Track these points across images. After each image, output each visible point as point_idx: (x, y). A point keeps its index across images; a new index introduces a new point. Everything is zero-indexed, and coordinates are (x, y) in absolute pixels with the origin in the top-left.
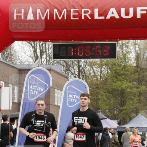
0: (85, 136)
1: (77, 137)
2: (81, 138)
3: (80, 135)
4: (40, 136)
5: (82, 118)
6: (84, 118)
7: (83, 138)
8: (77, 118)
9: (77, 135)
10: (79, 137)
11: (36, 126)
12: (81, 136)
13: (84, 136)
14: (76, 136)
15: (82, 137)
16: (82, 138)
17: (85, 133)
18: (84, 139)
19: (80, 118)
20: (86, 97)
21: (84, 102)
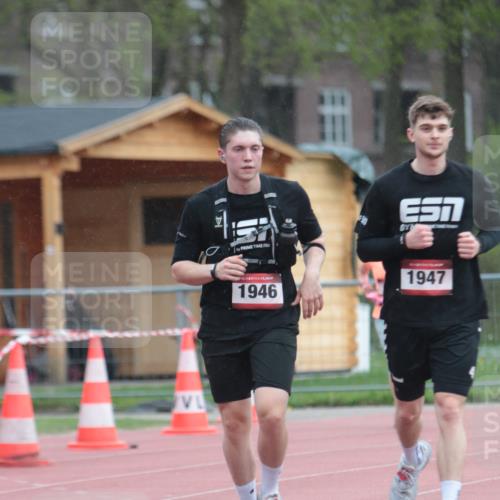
0: (449, 273)
1: (415, 279)
2: (433, 281)
3: (427, 272)
4: (259, 286)
5: (438, 201)
6: (448, 200)
7: (440, 282)
8: (416, 201)
9: (415, 272)
10: (423, 278)
11: (239, 246)
12: (432, 274)
13: (443, 273)
14: (411, 273)
15: (437, 276)
16: (437, 282)
17: (449, 262)
19: (427, 201)
20: (444, 120)
21: (440, 141)
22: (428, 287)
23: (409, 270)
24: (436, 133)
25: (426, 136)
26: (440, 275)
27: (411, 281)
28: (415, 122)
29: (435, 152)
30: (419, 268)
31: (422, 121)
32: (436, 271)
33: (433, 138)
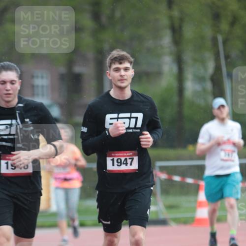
0: (136, 159)
2: (126, 164)
3: (123, 159)
5: (128, 115)
6: (134, 115)
7: (131, 164)
8: (115, 116)
9: (116, 159)
10: (120, 163)
12: (126, 160)
13: (133, 159)
14: (113, 160)
15: (129, 161)
16: (129, 165)
17: (136, 152)
18: (135, 166)
19: (121, 115)
20: (127, 65)
21: (125, 77)
22: (123, 168)
23: (112, 158)
24: (123, 72)
25: (117, 75)
26: (131, 160)
27: (113, 165)
28: (110, 67)
29: (123, 85)
30: (118, 156)
31: (114, 66)
32: (128, 158)
33: (121, 76)
